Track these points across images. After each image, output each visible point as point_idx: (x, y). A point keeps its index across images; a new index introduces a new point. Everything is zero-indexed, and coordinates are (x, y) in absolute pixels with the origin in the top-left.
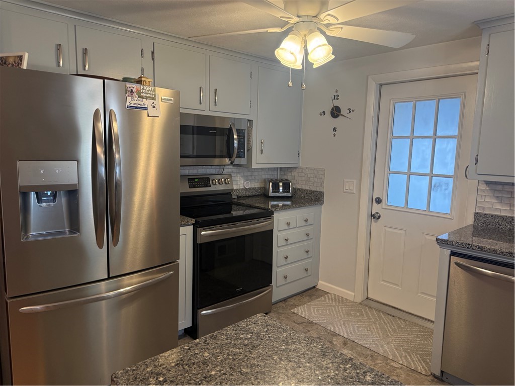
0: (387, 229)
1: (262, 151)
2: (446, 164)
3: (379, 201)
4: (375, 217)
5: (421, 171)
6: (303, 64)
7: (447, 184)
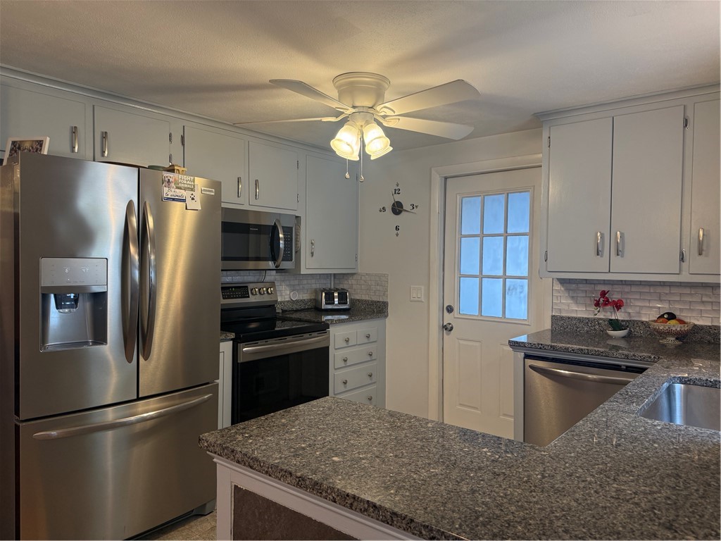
0: (461, 342)
1: (312, 254)
2: (520, 265)
3: (450, 309)
4: (447, 328)
5: (493, 274)
6: (360, 156)
7: (522, 286)
